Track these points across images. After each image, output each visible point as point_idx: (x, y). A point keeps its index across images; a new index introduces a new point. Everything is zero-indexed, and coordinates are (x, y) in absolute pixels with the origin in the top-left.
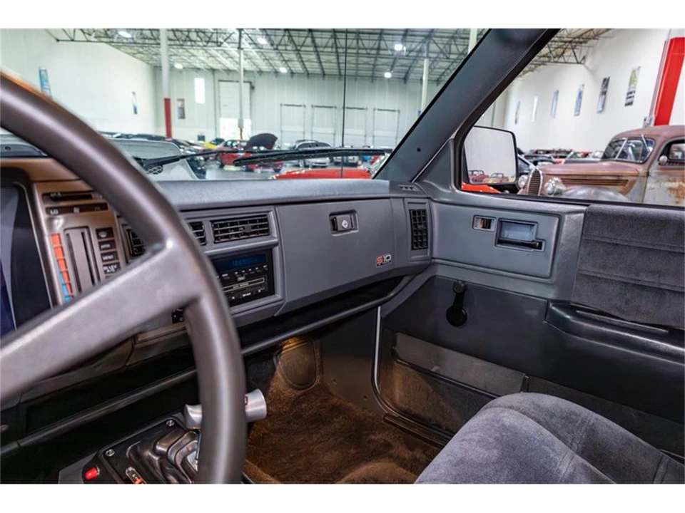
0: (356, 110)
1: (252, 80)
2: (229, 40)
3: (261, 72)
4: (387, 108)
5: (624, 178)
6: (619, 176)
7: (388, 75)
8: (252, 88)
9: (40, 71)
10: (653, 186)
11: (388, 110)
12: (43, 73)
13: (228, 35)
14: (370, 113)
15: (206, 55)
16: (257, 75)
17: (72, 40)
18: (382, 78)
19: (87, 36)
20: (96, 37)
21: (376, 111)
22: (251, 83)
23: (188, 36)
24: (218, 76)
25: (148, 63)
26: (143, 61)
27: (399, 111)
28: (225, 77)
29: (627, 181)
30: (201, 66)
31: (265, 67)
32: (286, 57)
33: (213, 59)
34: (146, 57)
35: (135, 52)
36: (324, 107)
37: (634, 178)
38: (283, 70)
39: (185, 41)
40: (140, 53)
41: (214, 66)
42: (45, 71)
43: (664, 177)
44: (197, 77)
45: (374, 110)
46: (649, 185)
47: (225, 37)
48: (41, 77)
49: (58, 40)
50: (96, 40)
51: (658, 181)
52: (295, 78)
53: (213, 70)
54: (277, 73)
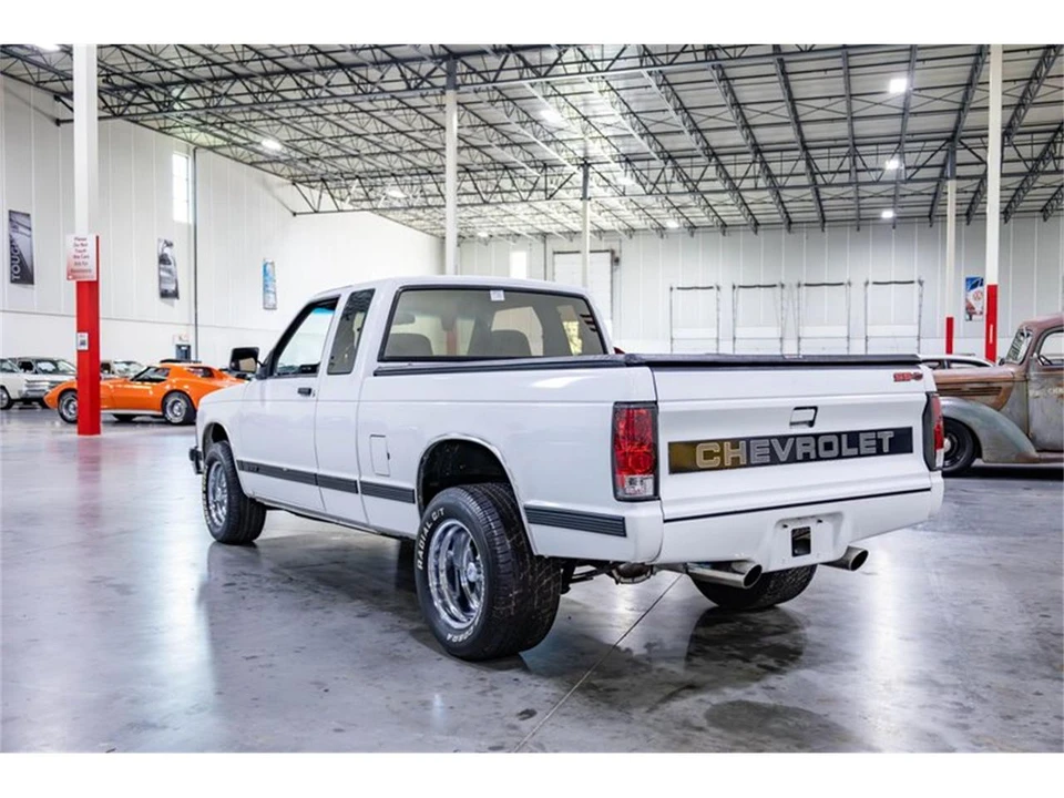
0: (826, 287)
1: (615, 246)
2: (568, 185)
3: (631, 231)
4: (893, 280)
5: (995, 385)
6: (988, 383)
7: (888, 214)
8: (616, 261)
9: (265, 266)
10: (1037, 393)
11: (896, 283)
12: (269, 267)
13: (566, 177)
14: (857, 291)
15: (529, 211)
16: (625, 237)
17: (316, 212)
18: (877, 219)
19: (338, 202)
20: (351, 202)
21: (870, 286)
22: (613, 252)
23: (497, 186)
24: (552, 245)
25: (432, 234)
26: (423, 231)
27: (921, 283)
28: (566, 245)
29: (1000, 388)
30: (523, 230)
31: (638, 223)
32: (677, 201)
33: (543, 217)
34: (427, 223)
35: (412, 218)
36: (759, 286)
37: (1010, 384)
38: (672, 224)
39: (493, 192)
40: (419, 219)
41: (545, 228)
42: (272, 263)
43: (1050, 381)
44: (515, 249)
45: (867, 284)
46: (1031, 393)
47: (561, 180)
48: (265, 273)
49: (295, 214)
50: (351, 208)
51: (1042, 387)
52: (699, 236)
53: (545, 236)
54: (661, 230)
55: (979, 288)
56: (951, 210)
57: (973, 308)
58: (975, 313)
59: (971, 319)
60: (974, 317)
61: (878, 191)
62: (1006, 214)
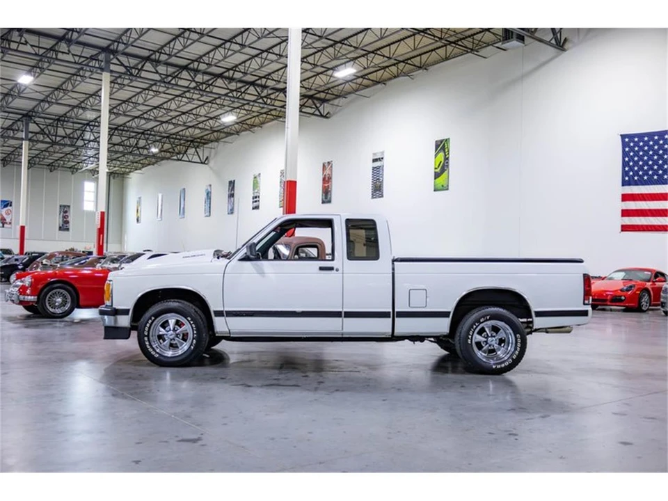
55: (9, 208)
56: (24, 160)
57: (5, 220)
58: (6, 223)
59: (3, 226)
60: (5, 225)
61: (13, 143)
62: (31, 164)
